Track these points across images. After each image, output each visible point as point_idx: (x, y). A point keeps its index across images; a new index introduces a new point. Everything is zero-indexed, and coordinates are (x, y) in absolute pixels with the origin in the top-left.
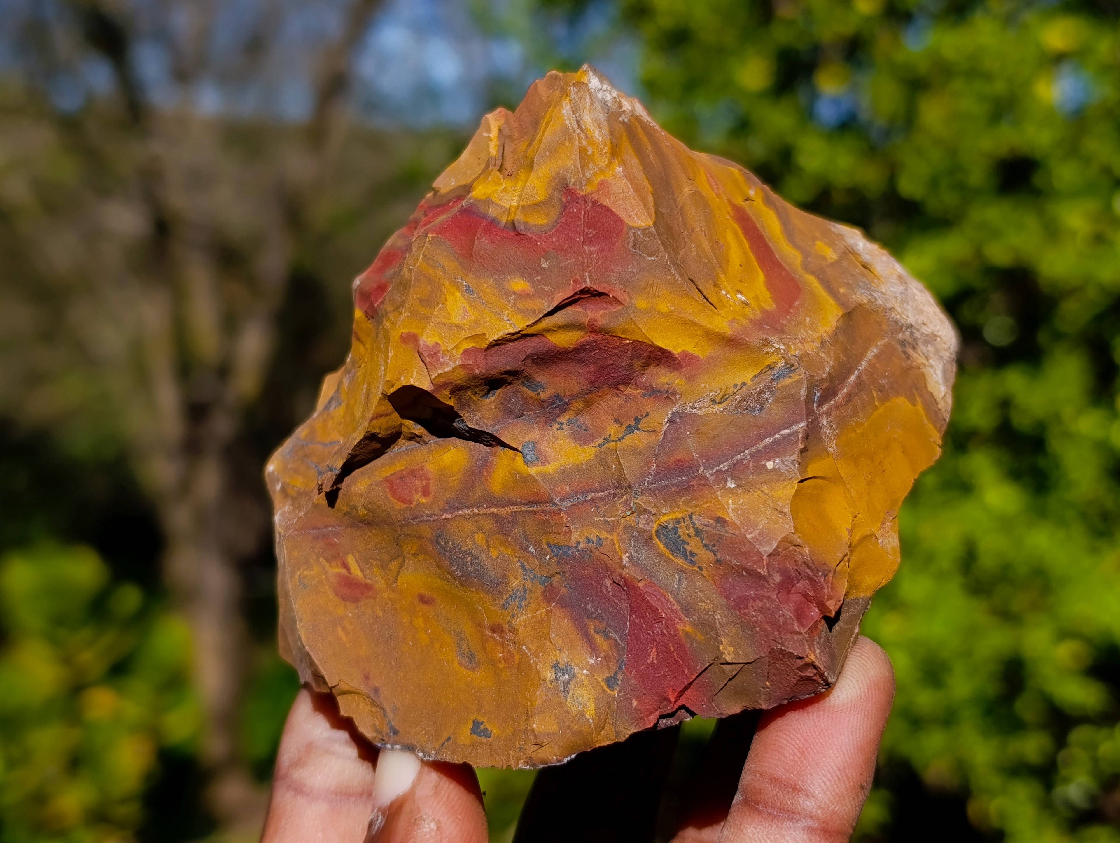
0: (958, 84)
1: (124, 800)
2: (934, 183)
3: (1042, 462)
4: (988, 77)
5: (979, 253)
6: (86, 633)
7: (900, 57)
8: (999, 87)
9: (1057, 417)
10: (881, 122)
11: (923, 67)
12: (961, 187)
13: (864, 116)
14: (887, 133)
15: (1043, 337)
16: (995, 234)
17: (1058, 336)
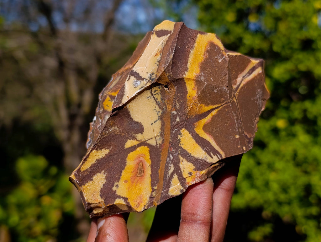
0: (289, 19)
1: (53, 228)
2: (283, 47)
3: (316, 128)
4: (298, 16)
5: (297, 67)
6: (42, 181)
7: (273, 11)
8: (302, 19)
10: (268, 30)
11: (280, 14)
12: (291, 48)
13: (263, 28)
14: (270, 33)
15: (316, 92)
16: (301, 62)
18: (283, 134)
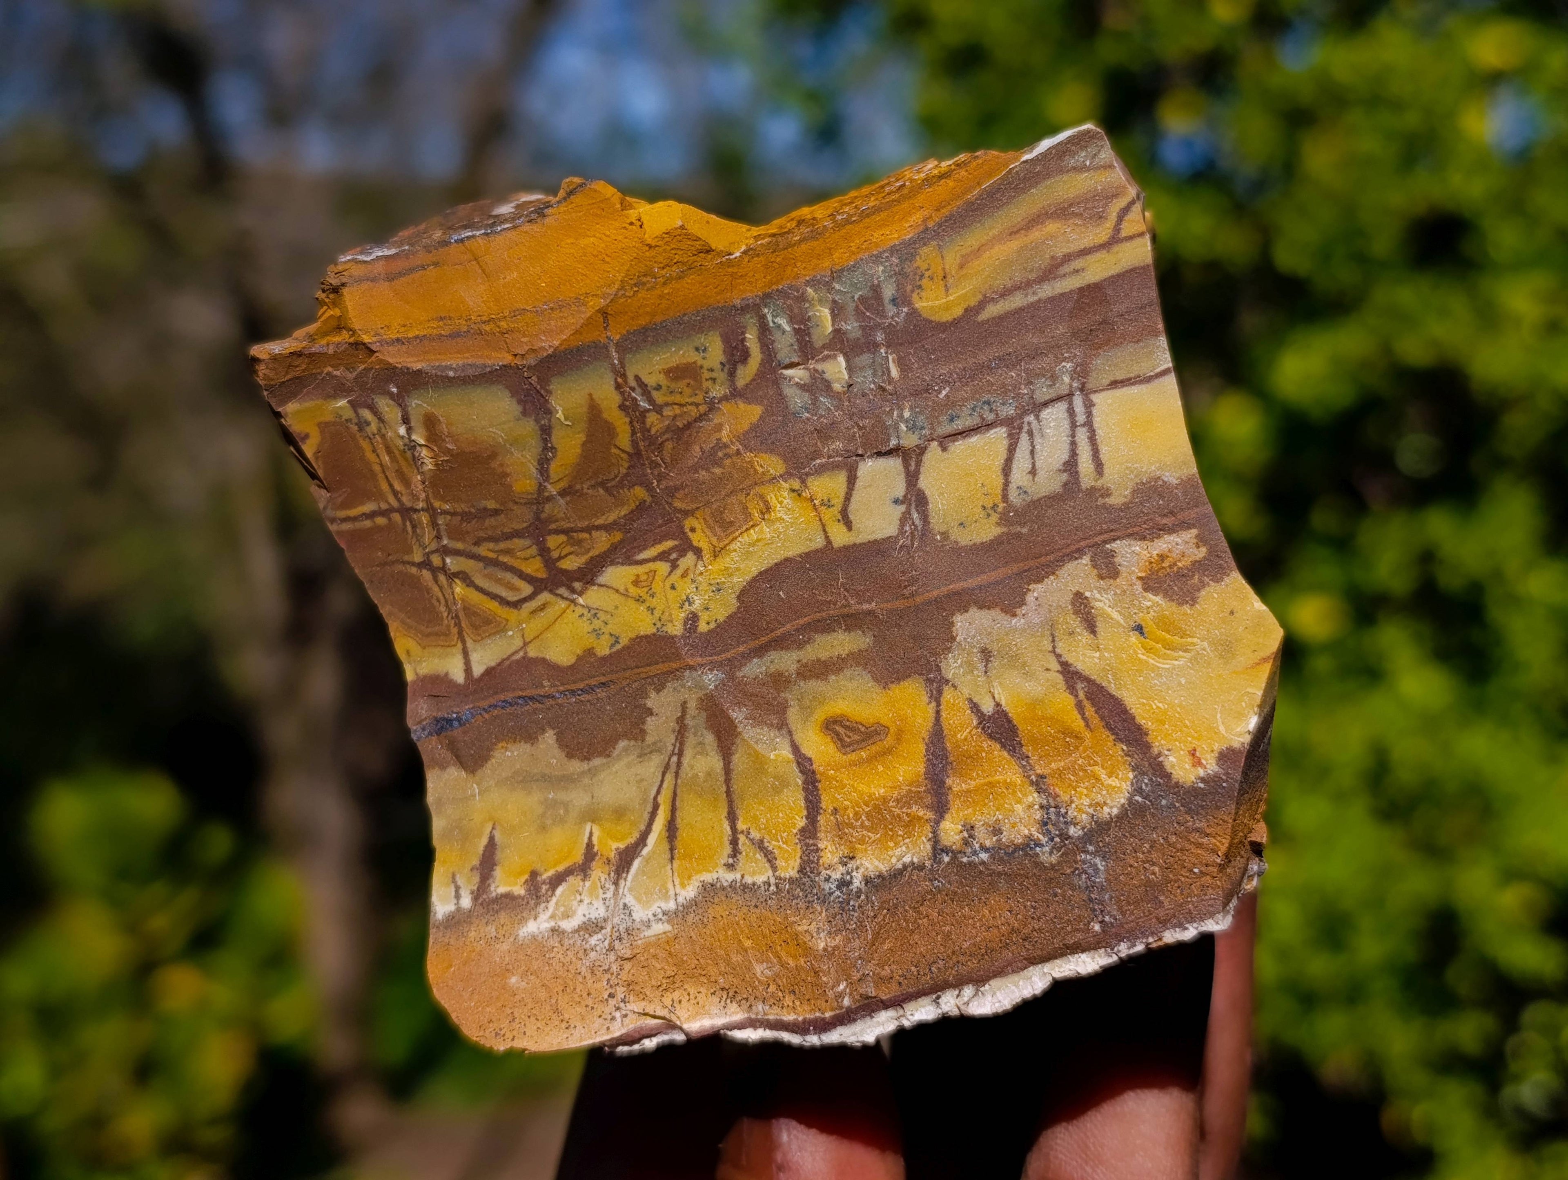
0: (1353, 117)
1: (214, 1121)
2: (1325, 254)
4: (1397, 106)
5: (1387, 349)
6: (159, 889)
8: (1411, 120)
9: (1498, 574)
11: (1307, 94)
12: (1361, 259)
13: (1226, 162)
14: (1260, 186)
16: (1409, 322)
17: (1500, 463)
18: (1321, 664)
